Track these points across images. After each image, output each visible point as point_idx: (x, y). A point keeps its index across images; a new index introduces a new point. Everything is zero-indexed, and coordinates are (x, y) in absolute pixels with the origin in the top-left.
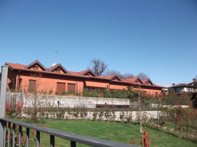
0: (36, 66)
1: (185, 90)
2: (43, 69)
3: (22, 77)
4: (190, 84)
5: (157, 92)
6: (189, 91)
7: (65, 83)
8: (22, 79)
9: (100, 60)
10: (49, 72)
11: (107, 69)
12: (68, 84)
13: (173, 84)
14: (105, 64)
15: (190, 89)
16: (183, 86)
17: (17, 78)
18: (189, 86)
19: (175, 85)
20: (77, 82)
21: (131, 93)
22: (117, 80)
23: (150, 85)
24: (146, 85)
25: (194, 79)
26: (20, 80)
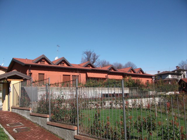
0: (43, 60)
1: (170, 76)
2: (49, 63)
3: (32, 71)
4: (174, 71)
5: (148, 80)
6: (173, 78)
7: (70, 75)
8: (32, 73)
9: (92, 51)
10: (54, 66)
11: (98, 59)
12: (73, 76)
13: (159, 72)
14: (97, 55)
15: (174, 75)
16: (167, 74)
17: (28, 72)
18: (173, 73)
19: (160, 73)
20: (80, 74)
21: (130, 82)
22: (113, 71)
23: (141, 73)
24: (139, 74)
25: (177, 67)
26: (31, 74)
